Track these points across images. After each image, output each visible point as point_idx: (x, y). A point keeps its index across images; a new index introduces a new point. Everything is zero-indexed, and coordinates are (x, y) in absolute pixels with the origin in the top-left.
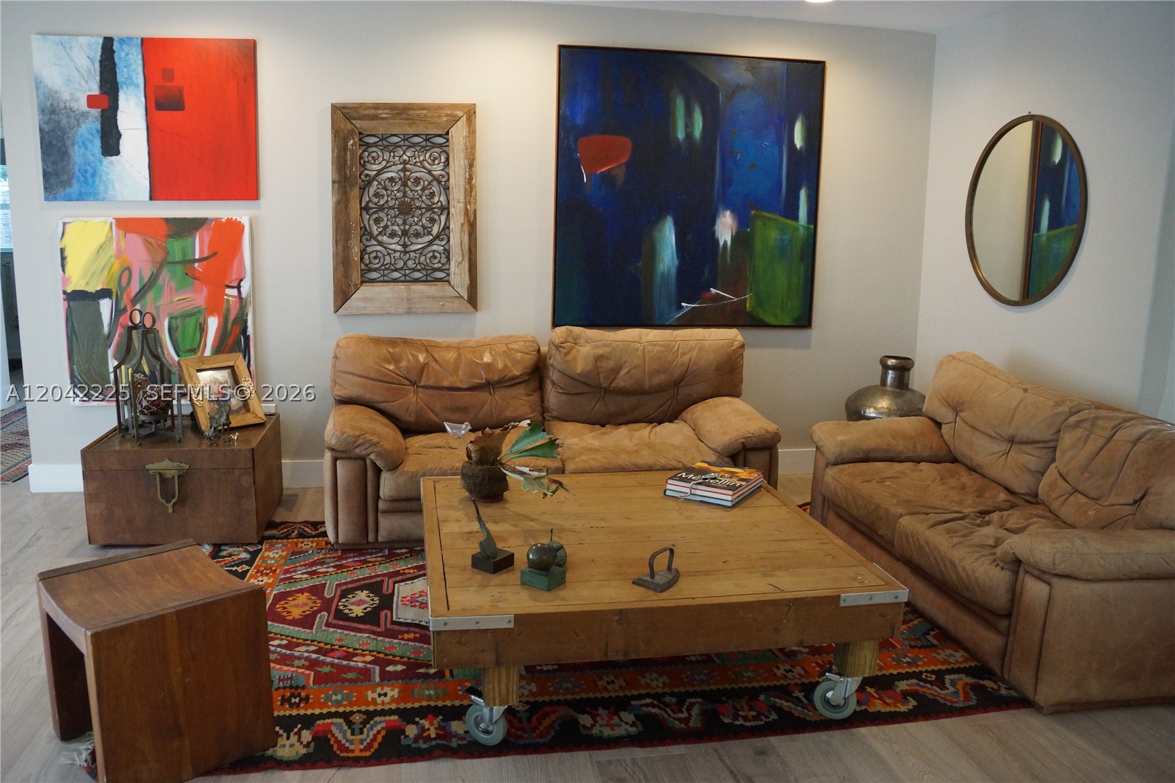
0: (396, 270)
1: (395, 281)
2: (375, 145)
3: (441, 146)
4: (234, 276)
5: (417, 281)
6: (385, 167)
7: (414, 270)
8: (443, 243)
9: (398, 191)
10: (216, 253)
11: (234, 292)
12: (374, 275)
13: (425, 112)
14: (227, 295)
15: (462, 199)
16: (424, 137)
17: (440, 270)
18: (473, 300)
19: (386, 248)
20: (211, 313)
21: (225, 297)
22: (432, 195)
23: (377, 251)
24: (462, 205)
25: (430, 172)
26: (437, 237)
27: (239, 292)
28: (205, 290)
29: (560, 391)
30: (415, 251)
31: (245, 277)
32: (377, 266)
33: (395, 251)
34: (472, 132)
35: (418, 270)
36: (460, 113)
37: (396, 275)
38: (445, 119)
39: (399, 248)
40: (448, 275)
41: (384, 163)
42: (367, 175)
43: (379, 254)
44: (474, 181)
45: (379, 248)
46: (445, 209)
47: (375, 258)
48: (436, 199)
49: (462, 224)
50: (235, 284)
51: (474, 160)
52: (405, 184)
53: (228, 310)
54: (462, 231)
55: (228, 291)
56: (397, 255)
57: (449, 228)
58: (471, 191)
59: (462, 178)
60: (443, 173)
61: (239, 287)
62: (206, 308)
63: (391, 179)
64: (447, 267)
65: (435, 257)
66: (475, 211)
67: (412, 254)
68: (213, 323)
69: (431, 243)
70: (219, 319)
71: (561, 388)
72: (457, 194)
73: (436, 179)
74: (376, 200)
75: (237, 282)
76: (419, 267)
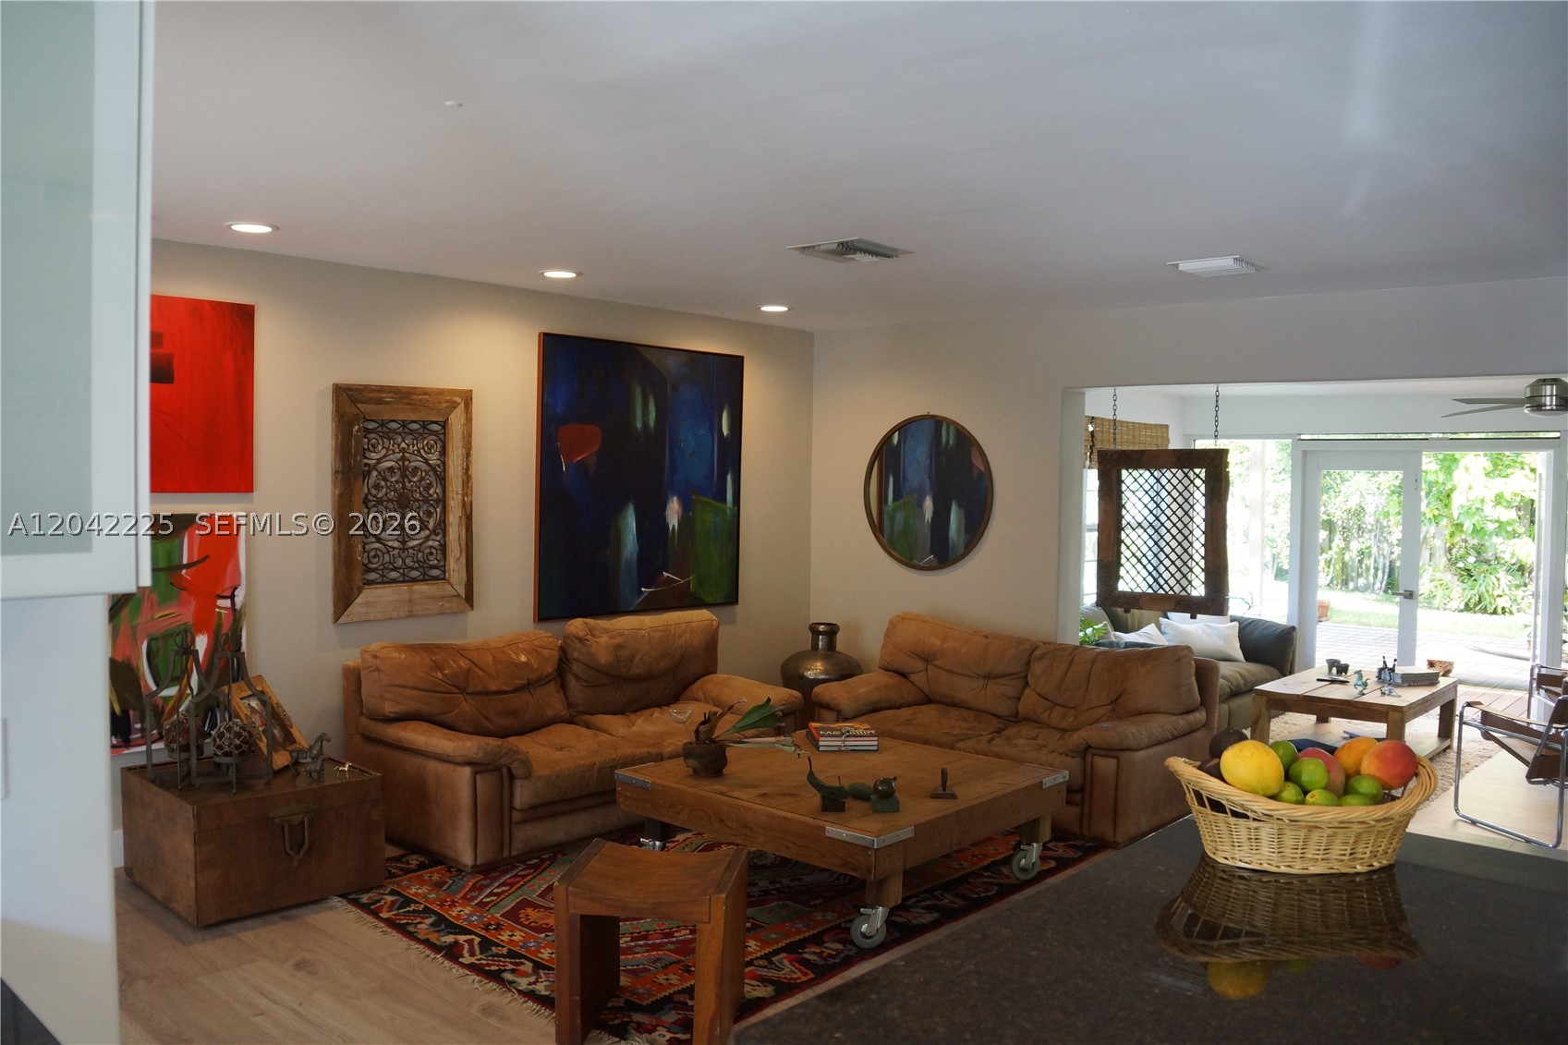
0: (395, 569)
1: (394, 581)
2: (374, 431)
3: (436, 433)
4: (228, 584)
5: (414, 580)
6: (385, 456)
7: (412, 568)
8: (438, 538)
9: (397, 482)
10: (207, 556)
11: (227, 603)
12: (373, 576)
13: (426, 397)
14: (219, 607)
15: (460, 492)
16: (421, 423)
17: (435, 567)
18: (469, 599)
19: (385, 545)
20: (200, 631)
21: (217, 610)
22: (430, 485)
23: (376, 549)
24: (460, 496)
25: (426, 461)
26: (434, 532)
27: (233, 603)
28: (194, 602)
29: (585, 684)
30: (413, 548)
31: (239, 585)
32: (375, 566)
33: (394, 548)
34: (469, 420)
35: (416, 569)
36: (458, 400)
37: (394, 575)
38: (445, 405)
39: (396, 544)
40: (444, 572)
41: (384, 452)
42: (366, 465)
43: (378, 553)
44: (470, 472)
45: (377, 545)
46: (442, 501)
47: (374, 557)
48: (431, 491)
49: (460, 517)
50: (228, 593)
51: (470, 449)
52: (404, 475)
53: (220, 625)
54: (460, 525)
55: (221, 602)
56: (396, 552)
57: (444, 521)
58: (468, 482)
59: (460, 468)
60: (439, 462)
61: (232, 597)
62: (193, 625)
63: (391, 469)
64: (442, 563)
65: (431, 553)
66: (471, 502)
67: (410, 551)
68: (201, 643)
69: (427, 539)
70: (208, 638)
71: (585, 681)
72: (455, 484)
73: (433, 468)
74: (373, 491)
75: (231, 590)
76: (416, 565)
